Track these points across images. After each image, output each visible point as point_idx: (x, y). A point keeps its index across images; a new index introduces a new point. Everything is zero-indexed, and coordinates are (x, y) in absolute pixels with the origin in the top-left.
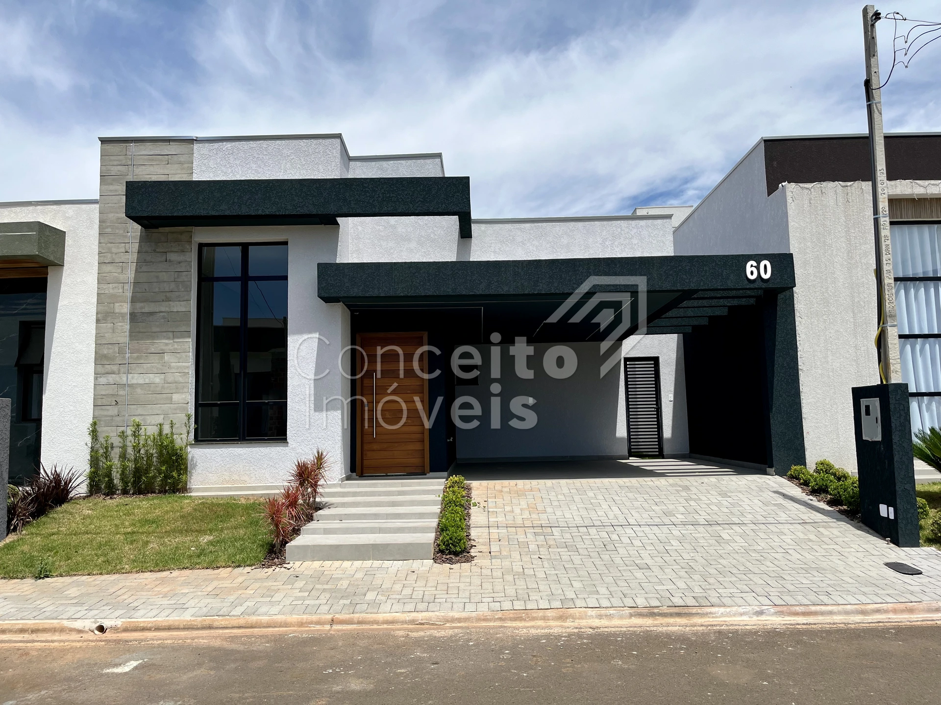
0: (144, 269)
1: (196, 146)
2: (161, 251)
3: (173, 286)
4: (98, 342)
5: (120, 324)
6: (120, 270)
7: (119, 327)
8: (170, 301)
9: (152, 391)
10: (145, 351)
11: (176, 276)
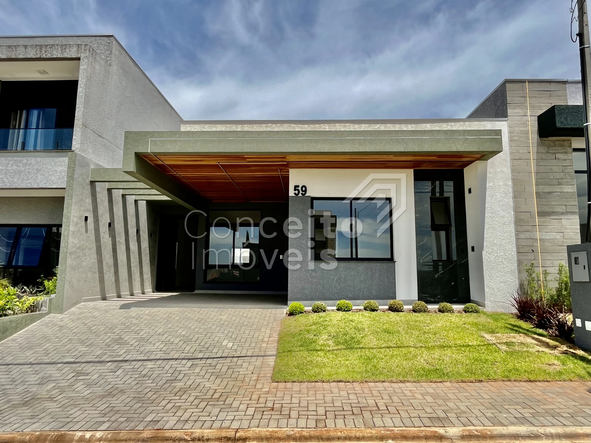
0: (541, 164)
1: (567, 85)
2: (552, 152)
3: (562, 175)
4: (516, 211)
6: (526, 164)
8: (562, 185)
9: (556, 244)
10: (548, 217)
11: (564, 169)
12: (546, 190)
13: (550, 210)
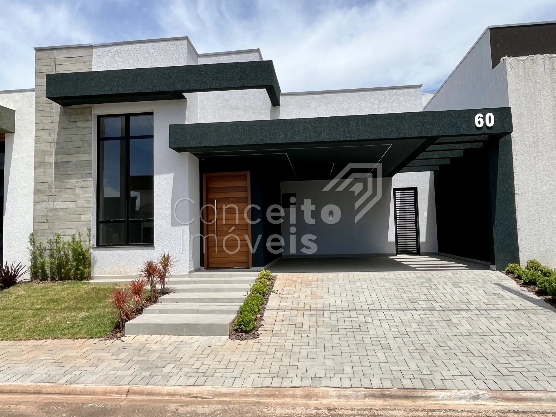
0: (62, 133)
1: (94, 50)
2: (73, 121)
3: (80, 144)
4: (36, 182)
5: (49, 170)
6: (48, 135)
7: (48, 172)
8: (79, 154)
9: (69, 213)
10: (64, 187)
11: (83, 138)
12: (64, 160)
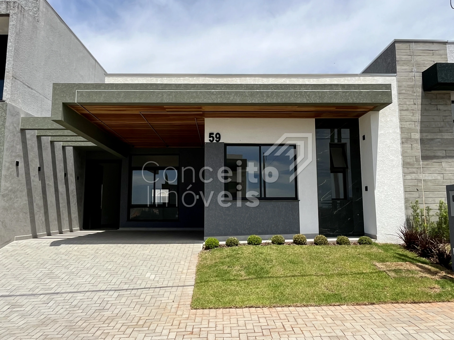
0: (425, 114)
1: (447, 46)
2: (434, 104)
4: (404, 155)
6: (412, 115)
7: (415, 147)
8: (442, 132)
9: (437, 184)
10: (430, 161)
11: (444, 119)
12: (429, 137)
13: (433, 154)
